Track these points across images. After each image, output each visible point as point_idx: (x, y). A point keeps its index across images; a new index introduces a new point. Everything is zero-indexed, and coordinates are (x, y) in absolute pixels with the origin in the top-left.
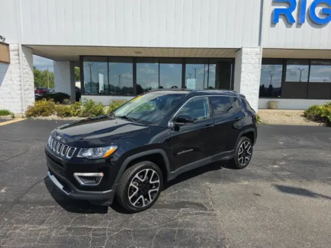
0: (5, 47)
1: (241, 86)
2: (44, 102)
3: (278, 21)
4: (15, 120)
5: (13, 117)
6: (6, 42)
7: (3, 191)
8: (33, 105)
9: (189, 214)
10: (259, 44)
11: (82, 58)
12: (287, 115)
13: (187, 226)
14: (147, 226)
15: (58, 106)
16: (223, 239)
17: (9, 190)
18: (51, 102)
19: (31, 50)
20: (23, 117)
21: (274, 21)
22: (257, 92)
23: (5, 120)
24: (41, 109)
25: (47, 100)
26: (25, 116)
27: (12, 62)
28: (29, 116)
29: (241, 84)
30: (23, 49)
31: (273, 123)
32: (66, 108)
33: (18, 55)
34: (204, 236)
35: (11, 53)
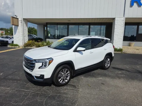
0: (17, 19)
1: (114, 35)
2: (31, 41)
3: (133, 5)
4: (19, 48)
5: (19, 47)
6: (18, 17)
7: (1, 74)
8: (26, 42)
9: (67, 89)
10: (124, 16)
11: (47, 24)
12: (137, 49)
13: (64, 94)
14: (47, 92)
15: (36, 43)
16: (76, 101)
17: (4, 74)
18: (34, 41)
19: (27, 21)
20: (22, 47)
21: (132, 5)
22: (122, 38)
23: (16, 48)
24: (29, 44)
25: (32, 40)
26: (23, 46)
27: (19, 25)
28: (25, 46)
29: (114, 34)
30: (23, 20)
31: (129, 53)
32: (39, 44)
33: (22, 22)
34: (68, 99)
35: (19, 22)
